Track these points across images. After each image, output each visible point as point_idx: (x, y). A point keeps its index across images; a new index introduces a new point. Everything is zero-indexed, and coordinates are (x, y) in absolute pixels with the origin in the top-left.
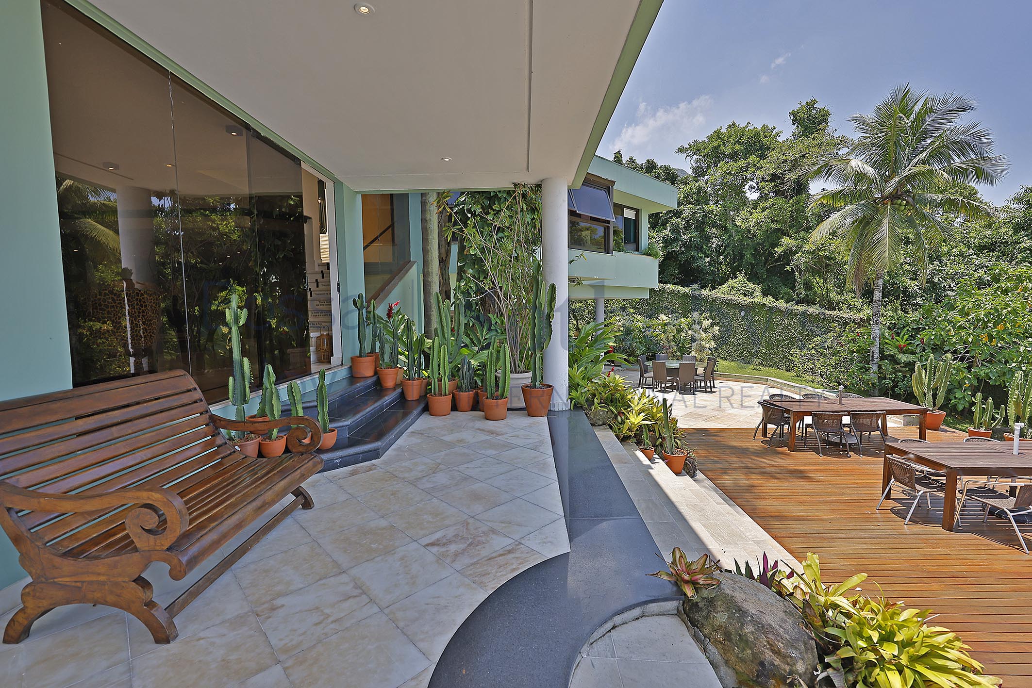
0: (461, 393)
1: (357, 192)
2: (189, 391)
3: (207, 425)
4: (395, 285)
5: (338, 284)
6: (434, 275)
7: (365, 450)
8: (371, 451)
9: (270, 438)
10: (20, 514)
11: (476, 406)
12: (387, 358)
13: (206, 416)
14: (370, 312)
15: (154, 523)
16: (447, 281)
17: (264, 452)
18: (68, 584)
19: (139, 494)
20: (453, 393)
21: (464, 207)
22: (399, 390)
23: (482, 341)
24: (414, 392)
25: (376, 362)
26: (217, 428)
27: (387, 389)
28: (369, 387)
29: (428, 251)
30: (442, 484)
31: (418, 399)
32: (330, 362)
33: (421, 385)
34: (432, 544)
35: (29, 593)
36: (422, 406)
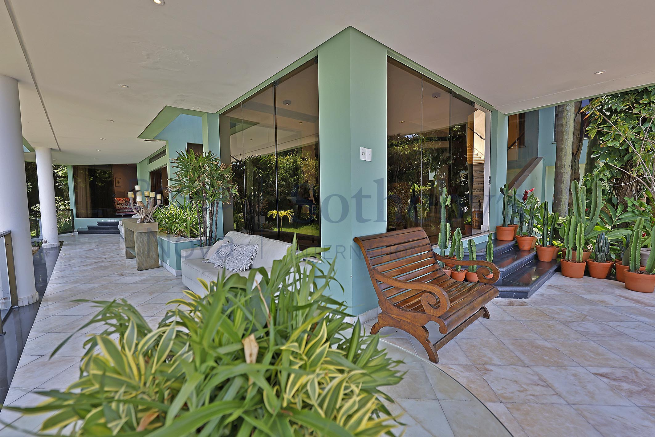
0: (596, 262)
1: (506, 115)
2: (424, 238)
3: (431, 258)
4: (526, 177)
5: (490, 178)
6: (566, 167)
7: (518, 291)
8: (522, 292)
9: (457, 270)
10: (379, 283)
11: (611, 275)
12: (525, 229)
13: (431, 252)
14: (510, 197)
15: (434, 302)
16: (577, 171)
17: (468, 278)
18: (395, 318)
19: (428, 286)
20: (586, 261)
21: (602, 108)
22: (534, 253)
23: (615, 220)
24: (547, 256)
25: (515, 231)
26: (436, 260)
27: (523, 251)
28: (509, 248)
29: (562, 148)
30: (595, 332)
31: (550, 262)
32: (480, 228)
33: (554, 251)
34: (601, 375)
35: (380, 317)
36: (555, 267)
